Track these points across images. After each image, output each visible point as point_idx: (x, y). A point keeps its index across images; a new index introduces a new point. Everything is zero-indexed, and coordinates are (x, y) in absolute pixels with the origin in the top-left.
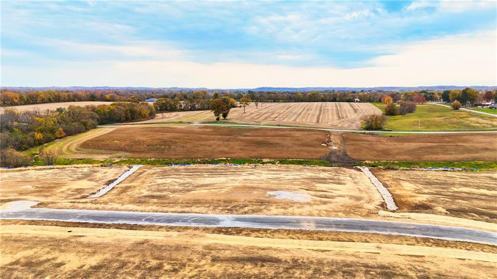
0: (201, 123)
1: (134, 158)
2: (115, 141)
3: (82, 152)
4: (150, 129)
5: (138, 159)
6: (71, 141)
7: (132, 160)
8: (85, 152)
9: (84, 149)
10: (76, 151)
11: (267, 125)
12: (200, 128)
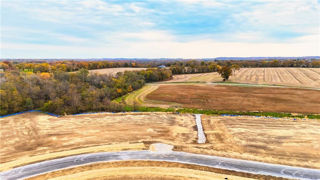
0: (212, 83)
1: (188, 108)
2: (167, 95)
3: (149, 102)
4: (182, 87)
5: (191, 109)
6: (138, 94)
7: (187, 109)
8: (151, 102)
9: (149, 100)
10: (145, 101)
11: (264, 85)
12: (215, 86)
